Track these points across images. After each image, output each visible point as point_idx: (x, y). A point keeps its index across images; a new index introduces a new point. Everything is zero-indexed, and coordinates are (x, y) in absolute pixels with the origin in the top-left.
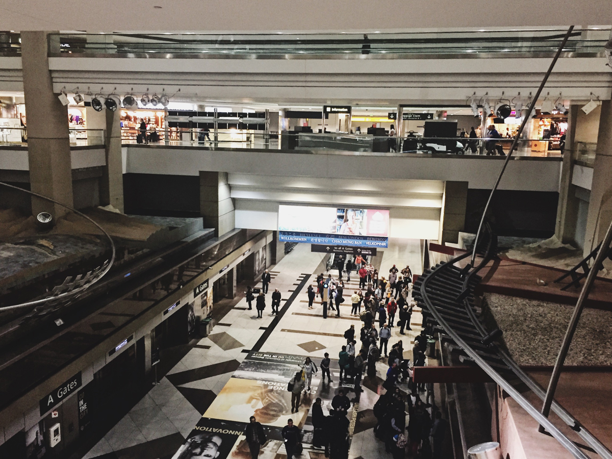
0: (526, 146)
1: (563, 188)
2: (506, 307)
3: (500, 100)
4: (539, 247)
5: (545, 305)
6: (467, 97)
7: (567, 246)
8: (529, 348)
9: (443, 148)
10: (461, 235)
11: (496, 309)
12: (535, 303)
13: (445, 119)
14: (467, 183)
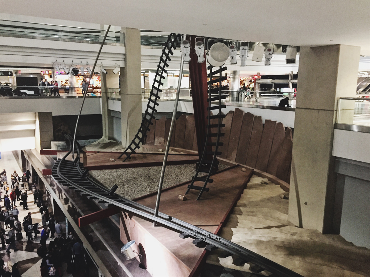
0: (73, 91)
1: (104, 112)
2: (103, 176)
3: (72, 65)
4: (99, 143)
5: (119, 170)
6: (52, 63)
7: (111, 141)
8: (125, 192)
9: (32, 93)
10: (53, 143)
11: (98, 178)
12: (114, 170)
13: (20, 75)
14: (51, 113)
